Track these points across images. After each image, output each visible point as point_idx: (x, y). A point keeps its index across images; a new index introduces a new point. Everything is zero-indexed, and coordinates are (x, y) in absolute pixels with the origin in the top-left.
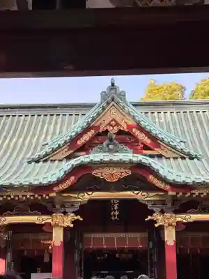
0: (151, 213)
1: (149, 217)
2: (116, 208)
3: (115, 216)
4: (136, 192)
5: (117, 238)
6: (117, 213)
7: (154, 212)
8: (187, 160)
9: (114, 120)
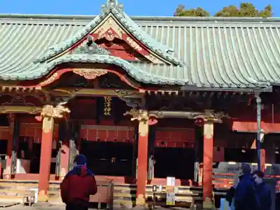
0: (129, 109)
1: (127, 113)
2: (109, 105)
3: (107, 112)
4: (117, 90)
5: (109, 131)
6: (109, 110)
7: (131, 108)
8: (171, 66)
9: (111, 29)
